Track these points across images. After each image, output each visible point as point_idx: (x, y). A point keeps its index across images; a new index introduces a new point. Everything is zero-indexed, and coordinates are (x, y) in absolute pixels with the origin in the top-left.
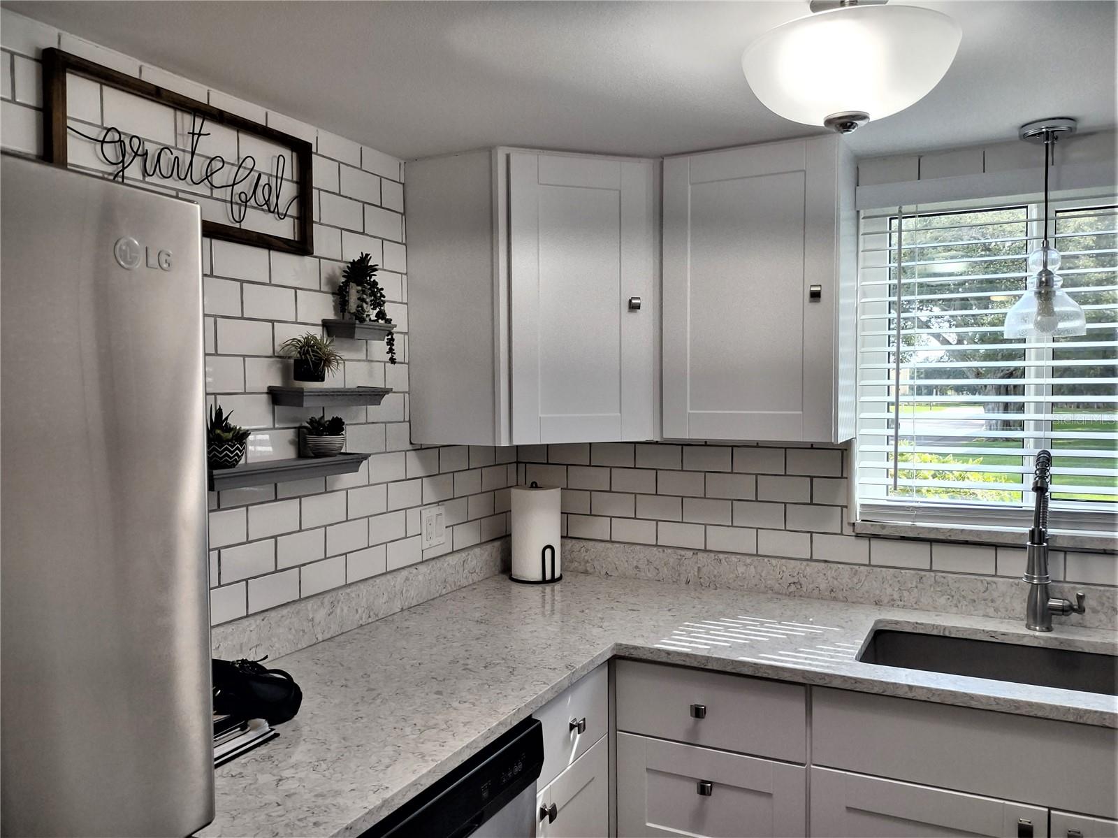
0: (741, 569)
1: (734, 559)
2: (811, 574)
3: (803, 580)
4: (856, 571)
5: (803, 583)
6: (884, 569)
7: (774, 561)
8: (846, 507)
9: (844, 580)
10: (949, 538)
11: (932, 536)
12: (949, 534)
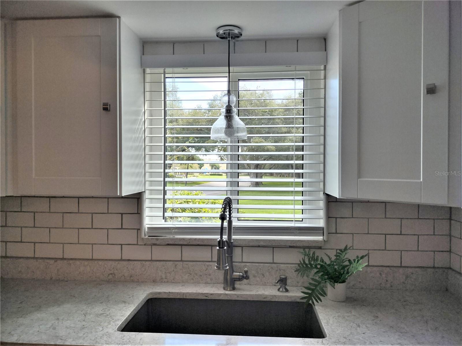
0: (82, 269)
1: (78, 263)
2: (120, 268)
3: (116, 272)
4: (144, 264)
5: (116, 273)
6: (158, 262)
7: (100, 263)
8: (139, 229)
9: (137, 271)
10: (189, 243)
11: (181, 243)
12: (189, 241)
